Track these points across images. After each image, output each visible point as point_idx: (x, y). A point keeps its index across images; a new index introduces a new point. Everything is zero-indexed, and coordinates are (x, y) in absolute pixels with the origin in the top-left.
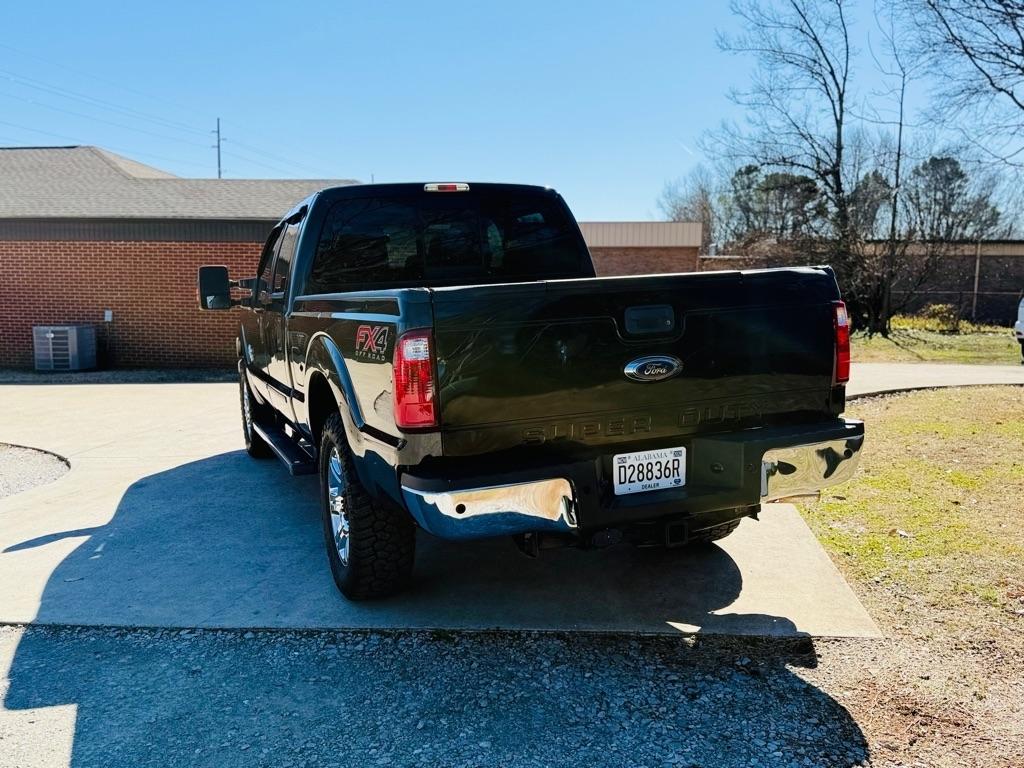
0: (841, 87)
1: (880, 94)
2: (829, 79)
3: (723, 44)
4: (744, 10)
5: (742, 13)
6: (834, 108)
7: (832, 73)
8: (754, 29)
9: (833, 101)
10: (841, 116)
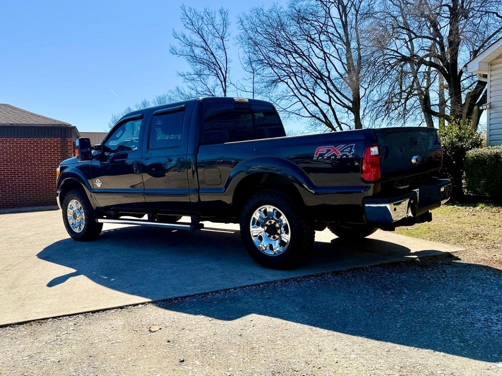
0: (225, 75)
1: (246, 80)
2: (219, 71)
3: (173, 51)
4: (180, 37)
5: (179, 38)
6: (222, 85)
7: (220, 69)
8: (185, 46)
9: (221, 82)
10: (225, 88)
